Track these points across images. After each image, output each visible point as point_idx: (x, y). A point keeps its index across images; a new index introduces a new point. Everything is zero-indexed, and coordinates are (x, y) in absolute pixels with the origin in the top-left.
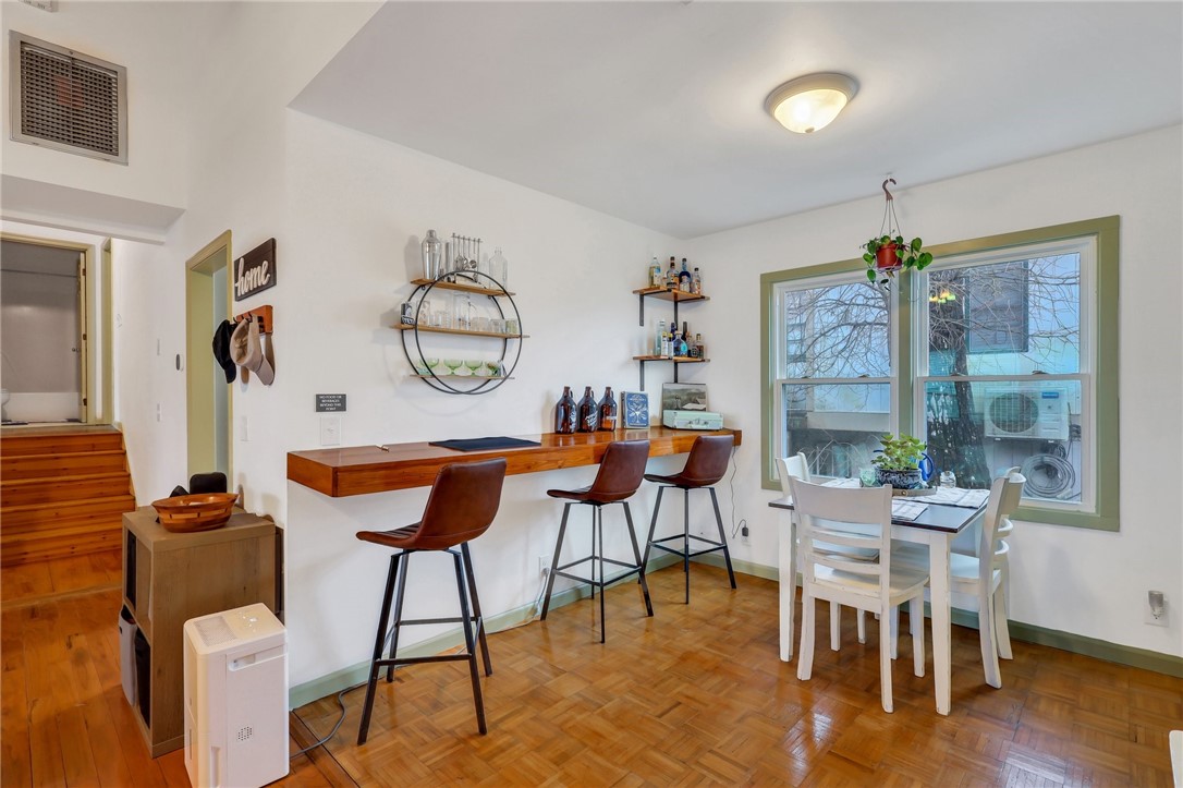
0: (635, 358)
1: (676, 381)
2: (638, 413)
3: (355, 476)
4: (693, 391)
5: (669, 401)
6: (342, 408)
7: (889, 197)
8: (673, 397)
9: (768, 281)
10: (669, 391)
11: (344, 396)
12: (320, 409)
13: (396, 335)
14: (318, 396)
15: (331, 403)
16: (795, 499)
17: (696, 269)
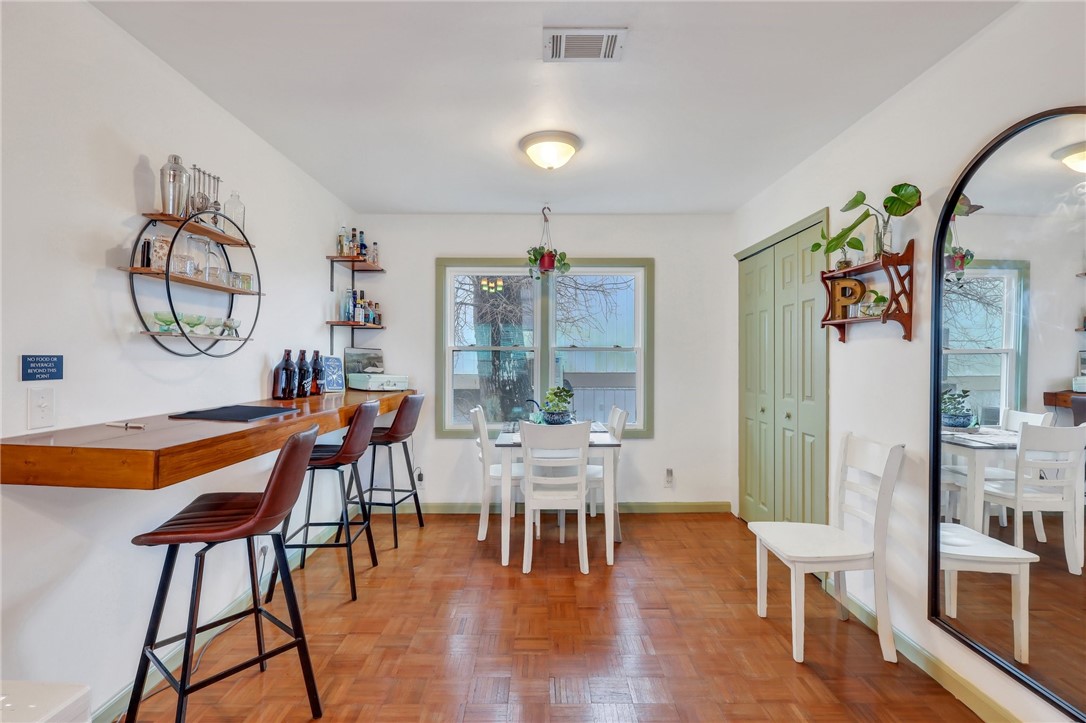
0: (327, 323)
1: (353, 346)
2: (335, 377)
3: (176, 459)
4: (372, 355)
5: (351, 365)
6: (58, 375)
7: (546, 220)
8: (354, 361)
9: (442, 264)
10: (351, 356)
11: (60, 358)
12: (27, 376)
13: (122, 280)
14: (25, 358)
15: (40, 368)
16: (523, 437)
17: (375, 244)
